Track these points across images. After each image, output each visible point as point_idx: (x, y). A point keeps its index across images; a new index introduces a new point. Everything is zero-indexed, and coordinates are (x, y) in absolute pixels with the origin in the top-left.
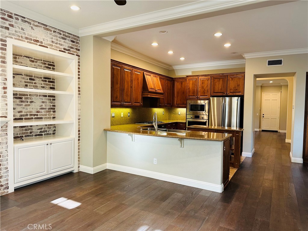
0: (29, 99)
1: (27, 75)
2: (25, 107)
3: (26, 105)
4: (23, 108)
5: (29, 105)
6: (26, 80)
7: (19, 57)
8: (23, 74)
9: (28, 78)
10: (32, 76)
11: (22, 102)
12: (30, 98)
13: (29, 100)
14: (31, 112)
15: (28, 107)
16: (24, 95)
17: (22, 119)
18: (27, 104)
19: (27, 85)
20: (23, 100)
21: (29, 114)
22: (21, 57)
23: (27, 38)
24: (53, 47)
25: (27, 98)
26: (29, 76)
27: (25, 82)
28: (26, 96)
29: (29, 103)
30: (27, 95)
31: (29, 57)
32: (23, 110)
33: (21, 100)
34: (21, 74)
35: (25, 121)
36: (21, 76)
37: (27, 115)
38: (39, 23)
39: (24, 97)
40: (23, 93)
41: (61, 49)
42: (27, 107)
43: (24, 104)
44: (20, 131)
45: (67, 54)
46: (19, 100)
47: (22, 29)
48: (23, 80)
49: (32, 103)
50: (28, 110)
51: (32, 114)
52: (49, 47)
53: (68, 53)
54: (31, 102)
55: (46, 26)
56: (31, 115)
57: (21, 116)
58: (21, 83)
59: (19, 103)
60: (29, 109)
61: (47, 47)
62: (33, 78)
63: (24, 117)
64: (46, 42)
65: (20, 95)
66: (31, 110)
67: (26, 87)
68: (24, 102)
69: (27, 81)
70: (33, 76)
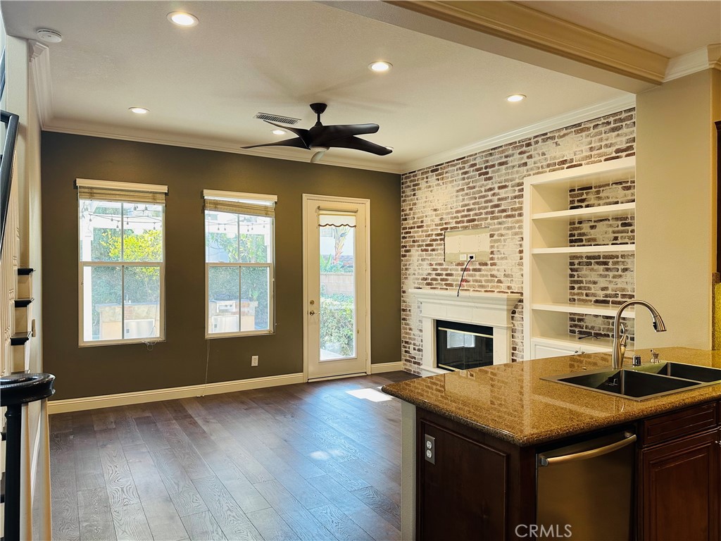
0: (621, 263)
1: (617, 219)
2: (612, 280)
3: (614, 277)
4: (610, 282)
5: (621, 276)
6: (614, 229)
7: (604, 188)
8: (610, 218)
9: (620, 223)
10: (627, 218)
11: (607, 270)
12: (623, 262)
13: (621, 267)
14: (623, 290)
15: (619, 280)
16: (612, 257)
17: (607, 302)
18: (616, 273)
19: (617, 237)
20: (610, 266)
21: (620, 293)
22: (607, 187)
23: (548, 166)
24: (593, 159)
25: (617, 263)
26: (621, 219)
27: (614, 232)
28: (615, 260)
29: (620, 272)
30: (617, 257)
31: (621, 183)
32: (611, 286)
33: (606, 266)
34: (606, 220)
35: (613, 307)
36: (607, 222)
37: (616, 296)
38: (566, 128)
39: (611, 261)
40: (611, 254)
41: (609, 155)
42: (616, 280)
43: (611, 274)
44: (605, 324)
45: (624, 159)
46: (604, 266)
47: (544, 154)
48: (611, 230)
49: (626, 273)
50: (619, 286)
51: (626, 295)
52: (583, 162)
53: (627, 156)
54: (625, 270)
55: (579, 125)
56: (624, 296)
57: (606, 296)
58: (607, 236)
59: (603, 273)
60: (620, 283)
61: (581, 165)
62: (630, 221)
63: (611, 299)
64: (578, 157)
65: (605, 257)
66: (624, 286)
67: (615, 242)
68: (611, 271)
69: (617, 229)
70: (629, 217)
